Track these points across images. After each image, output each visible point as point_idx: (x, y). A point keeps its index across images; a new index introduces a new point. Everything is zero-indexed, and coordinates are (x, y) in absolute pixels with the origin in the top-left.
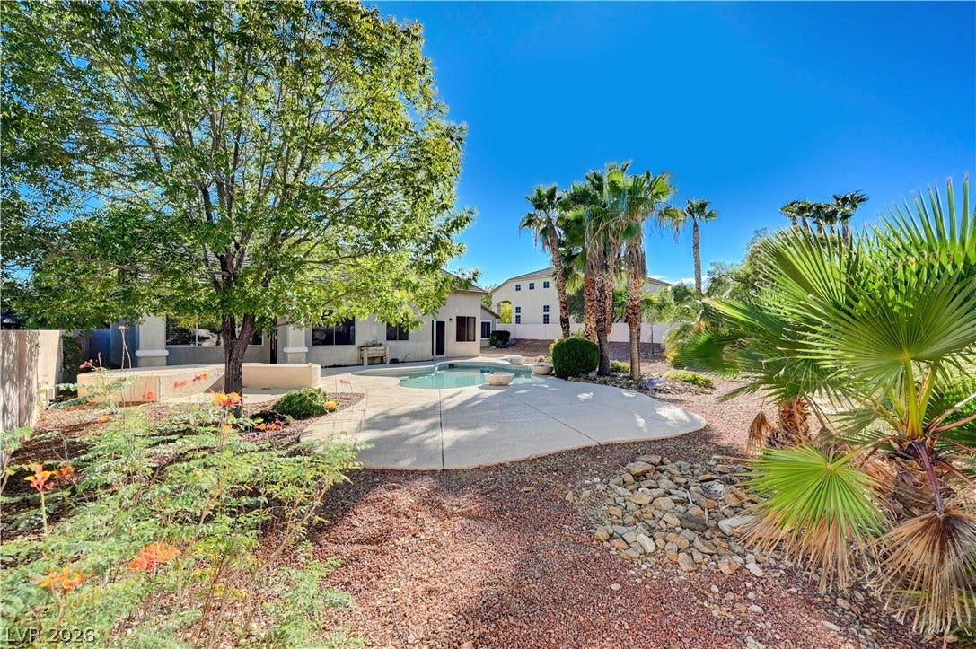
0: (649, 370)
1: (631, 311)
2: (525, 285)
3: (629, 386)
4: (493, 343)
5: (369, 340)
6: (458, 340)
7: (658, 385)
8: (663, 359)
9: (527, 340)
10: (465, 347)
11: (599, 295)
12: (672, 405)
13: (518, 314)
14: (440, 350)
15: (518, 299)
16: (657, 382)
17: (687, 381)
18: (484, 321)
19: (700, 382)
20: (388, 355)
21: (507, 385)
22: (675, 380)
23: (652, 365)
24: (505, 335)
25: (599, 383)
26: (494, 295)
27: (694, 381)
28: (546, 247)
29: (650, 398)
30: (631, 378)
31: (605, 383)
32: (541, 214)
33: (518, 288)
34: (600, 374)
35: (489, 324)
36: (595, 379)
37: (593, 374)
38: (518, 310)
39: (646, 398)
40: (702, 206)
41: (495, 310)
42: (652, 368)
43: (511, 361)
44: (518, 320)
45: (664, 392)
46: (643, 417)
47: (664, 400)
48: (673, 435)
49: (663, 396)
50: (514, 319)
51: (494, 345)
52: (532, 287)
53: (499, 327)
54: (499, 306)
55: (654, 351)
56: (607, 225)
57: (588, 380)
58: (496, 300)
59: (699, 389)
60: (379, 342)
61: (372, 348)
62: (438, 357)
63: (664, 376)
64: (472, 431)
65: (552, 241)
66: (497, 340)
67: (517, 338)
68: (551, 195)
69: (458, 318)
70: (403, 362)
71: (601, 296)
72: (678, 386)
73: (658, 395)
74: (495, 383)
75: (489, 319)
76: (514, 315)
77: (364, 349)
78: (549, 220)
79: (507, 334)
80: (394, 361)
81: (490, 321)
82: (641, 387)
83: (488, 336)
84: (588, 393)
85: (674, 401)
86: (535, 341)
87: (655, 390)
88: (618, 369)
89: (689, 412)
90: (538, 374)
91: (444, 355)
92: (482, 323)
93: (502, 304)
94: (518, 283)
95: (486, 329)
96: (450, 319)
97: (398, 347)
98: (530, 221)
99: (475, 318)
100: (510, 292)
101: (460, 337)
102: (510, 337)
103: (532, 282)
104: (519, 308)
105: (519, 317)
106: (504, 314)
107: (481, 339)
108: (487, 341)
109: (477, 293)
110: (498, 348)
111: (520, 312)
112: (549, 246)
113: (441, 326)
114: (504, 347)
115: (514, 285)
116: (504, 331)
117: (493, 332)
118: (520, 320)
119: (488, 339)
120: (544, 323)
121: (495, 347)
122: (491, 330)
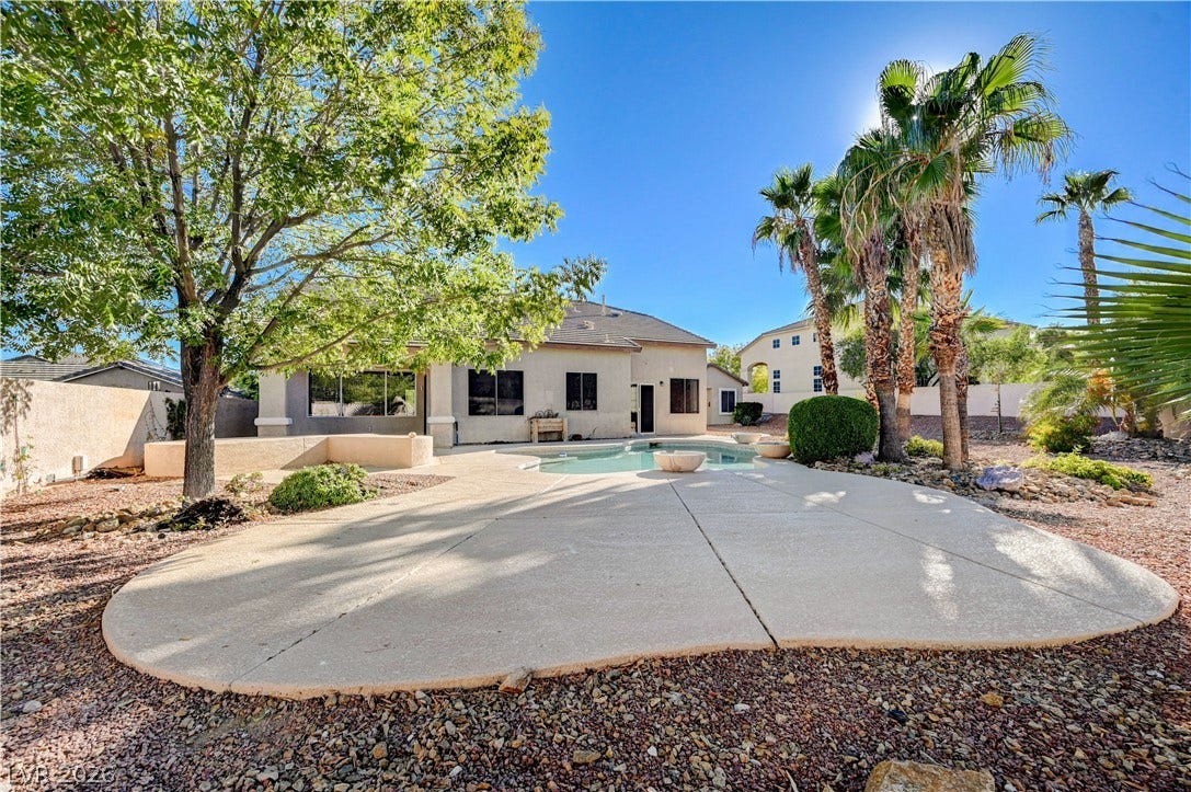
0: (987, 457)
1: (939, 337)
2: (786, 339)
3: (936, 482)
4: (738, 419)
5: (543, 408)
6: (672, 411)
7: (1007, 481)
8: (1023, 440)
10: (683, 421)
11: (876, 317)
12: (1042, 530)
13: (776, 380)
14: (648, 425)
15: (775, 359)
16: (1002, 476)
17: (1082, 477)
18: (724, 390)
19: (1117, 479)
20: (565, 430)
21: (692, 472)
22: (1051, 473)
23: (997, 449)
24: (755, 409)
25: (873, 474)
26: (742, 357)
27: (1100, 477)
28: (797, 265)
29: (980, 509)
30: (944, 466)
31: (886, 474)
32: (787, 216)
33: (776, 344)
34: (880, 458)
35: (733, 393)
36: (867, 466)
37: (863, 458)
38: (777, 374)
39: (975, 509)
40: (1098, 182)
41: (744, 376)
42: (998, 454)
43: (737, 438)
44: (777, 388)
45: (1023, 497)
46: (951, 557)
47: (1019, 514)
48: (1055, 636)
49: (1020, 505)
50: (771, 387)
51: (739, 421)
52: (796, 341)
53: (746, 396)
54: (750, 370)
55: (1006, 429)
56: (884, 181)
57: (851, 468)
58: (745, 362)
59: (1115, 495)
60: (555, 412)
61: (543, 420)
62: (643, 433)
63: (1024, 464)
64: (487, 565)
65: (806, 254)
66: (743, 415)
67: (775, 412)
68: (802, 183)
69: (672, 381)
70: (588, 439)
71: (880, 319)
72: (1059, 485)
73: (1006, 502)
74: (668, 468)
75: (732, 386)
76: (772, 381)
77: (534, 421)
78: (801, 222)
79: (760, 407)
80: (576, 438)
81: (735, 390)
82: (965, 485)
83: (731, 410)
84: (834, 492)
85: (1051, 520)
87: (1000, 491)
88: (921, 452)
89: (1102, 554)
90: (765, 458)
91: (652, 431)
92: (723, 393)
93: (755, 368)
94: (776, 338)
95: (728, 400)
96: (661, 383)
97: (581, 420)
98: (768, 228)
99: (698, 381)
100: (765, 351)
101: (676, 407)
102: (764, 411)
103: (795, 334)
104: (779, 372)
105: (779, 383)
106: (757, 380)
107: (721, 413)
108: (728, 416)
109: (701, 345)
110: (744, 425)
111: (779, 377)
112: (801, 262)
113: (647, 392)
114: (754, 425)
115: (770, 340)
116: (754, 403)
117: (738, 404)
118: (779, 388)
119: (731, 413)
120: (815, 391)
121: (740, 424)
122: (736, 402)
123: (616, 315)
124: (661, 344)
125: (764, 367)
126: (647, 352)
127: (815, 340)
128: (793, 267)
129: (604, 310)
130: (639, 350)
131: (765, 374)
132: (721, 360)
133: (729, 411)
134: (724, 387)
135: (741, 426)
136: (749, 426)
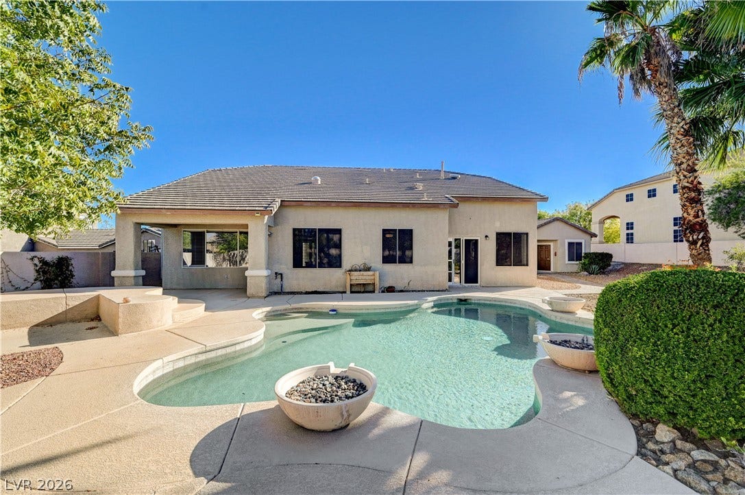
2: (640, 193)
4: (585, 268)
5: (359, 262)
6: (499, 264)
9: (643, 265)
10: (510, 273)
13: (630, 231)
14: (471, 277)
15: (628, 212)
18: (571, 241)
20: (377, 282)
24: (604, 258)
26: (593, 211)
28: (643, 88)
33: (630, 198)
35: (580, 244)
38: (630, 226)
41: (594, 228)
44: (630, 238)
50: (623, 238)
51: (586, 270)
52: (652, 194)
53: (595, 247)
54: (602, 222)
58: (596, 216)
60: (371, 266)
61: (356, 273)
62: (467, 285)
66: (591, 263)
67: (627, 261)
69: (498, 234)
70: (402, 291)
75: (580, 238)
76: (623, 233)
77: (348, 274)
79: (609, 256)
80: (391, 290)
81: (583, 241)
83: (579, 258)
91: (477, 282)
92: (570, 244)
93: (608, 221)
94: (629, 192)
95: (575, 251)
96: (486, 236)
97: (397, 273)
98: (600, 51)
99: (527, 234)
100: (617, 204)
101: (501, 260)
102: (613, 260)
103: (651, 187)
104: (632, 224)
105: (632, 234)
106: (611, 231)
107: (567, 262)
108: (575, 266)
109: (530, 199)
110: (590, 274)
111: (632, 228)
112: (649, 83)
113: (472, 245)
114: (604, 273)
115: (623, 195)
116: (603, 253)
117: (585, 254)
118: (632, 239)
119: (578, 262)
120: (675, 241)
121: (586, 273)
122: (583, 252)
123: (454, 178)
124: (485, 199)
125: (618, 220)
126: (464, 208)
127: (675, 191)
128: (637, 91)
129: (442, 175)
130: (456, 206)
131: (618, 226)
132: (573, 215)
133: (577, 261)
134: (571, 239)
135: (587, 275)
136: (597, 274)
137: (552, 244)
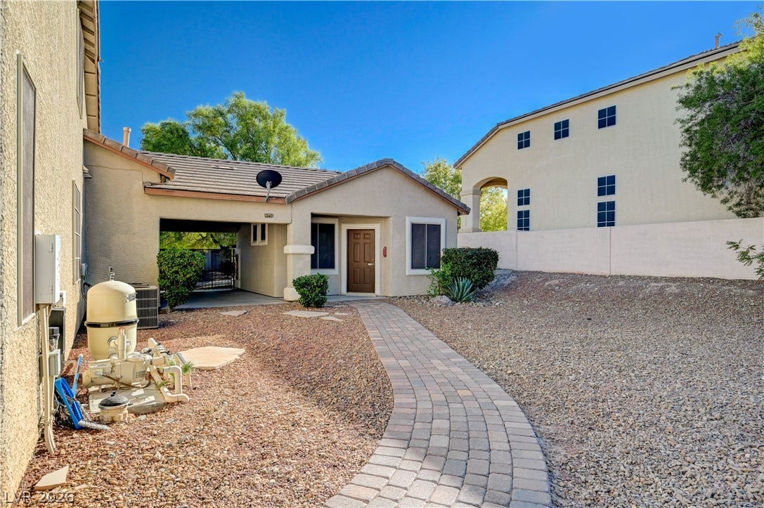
2: (542, 130)
4: (445, 286)
9: (551, 276)
13: (523, 208)
15: (521, 169)
18: (418, 221)
24: (483, 261)
33: (524, 141)
35: (436, 228)
38: (524, 197)
44: (523, 222)
50: (513, 220)
51: (446, 289)
52: (562, 131)
54: (478, 190)
67: (521, 267)
75: (435, 214)
76: (514, 210)
79: (492, 257)
81: (441, 222)
83: (434, 264)
86: (576, 278)
92: (415, 227)
95: (425, 245)
102: (500, 265)
103: (561, 117)
104: (527, 192)
105: (527, 213)
107: (409, 271)
108: (424, 280)
110: (454, 300)
111: (527, 202)
115: (511, 136)
116: (480, 249)
117: (447, 251)
118: (527, 223)
119: (429, 272)
120: (599, 225)
121: (445, 299)
122: (443, 246)
127: (601, 124)
133: (429, 267)
134: (417, 216)
135: (447, 305)
136: (468, 300)
137: (376, 227)
